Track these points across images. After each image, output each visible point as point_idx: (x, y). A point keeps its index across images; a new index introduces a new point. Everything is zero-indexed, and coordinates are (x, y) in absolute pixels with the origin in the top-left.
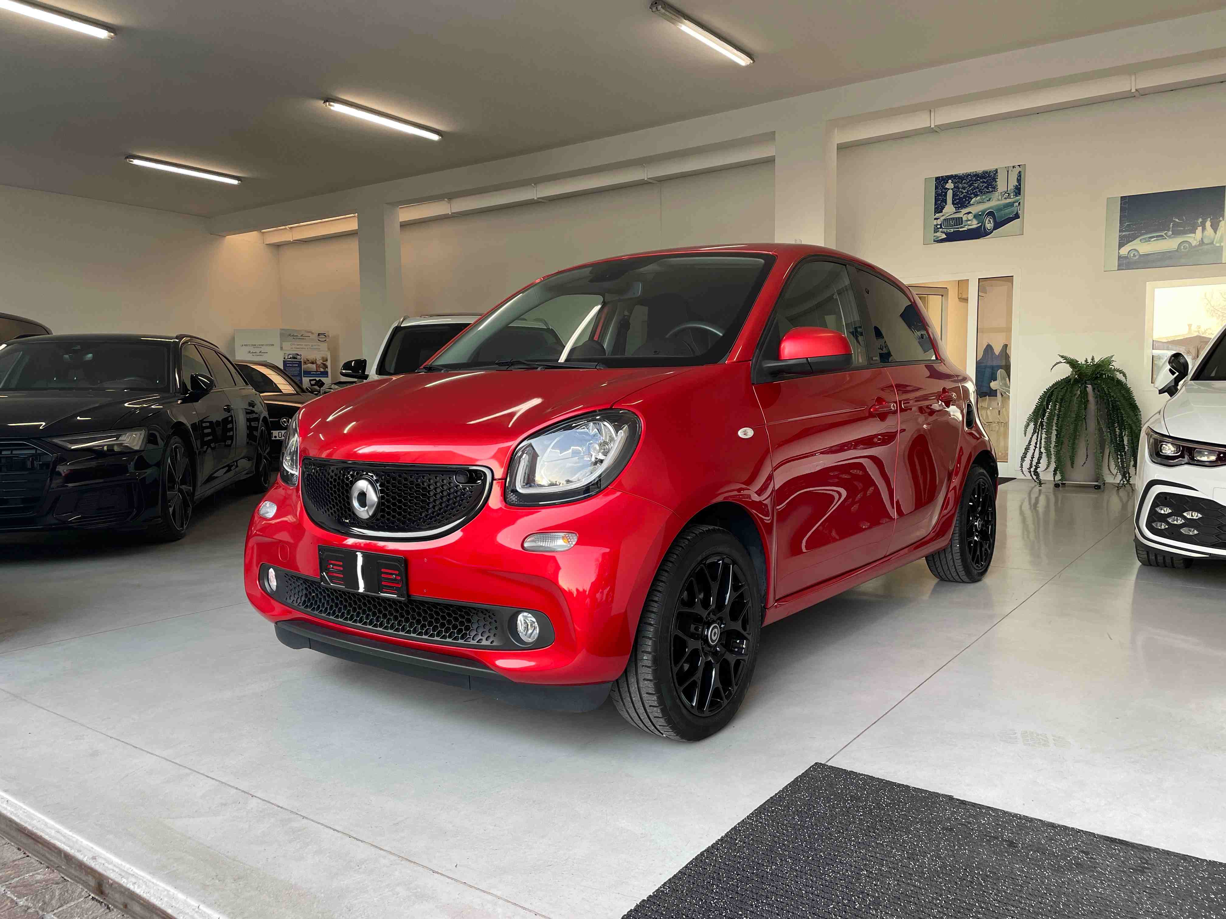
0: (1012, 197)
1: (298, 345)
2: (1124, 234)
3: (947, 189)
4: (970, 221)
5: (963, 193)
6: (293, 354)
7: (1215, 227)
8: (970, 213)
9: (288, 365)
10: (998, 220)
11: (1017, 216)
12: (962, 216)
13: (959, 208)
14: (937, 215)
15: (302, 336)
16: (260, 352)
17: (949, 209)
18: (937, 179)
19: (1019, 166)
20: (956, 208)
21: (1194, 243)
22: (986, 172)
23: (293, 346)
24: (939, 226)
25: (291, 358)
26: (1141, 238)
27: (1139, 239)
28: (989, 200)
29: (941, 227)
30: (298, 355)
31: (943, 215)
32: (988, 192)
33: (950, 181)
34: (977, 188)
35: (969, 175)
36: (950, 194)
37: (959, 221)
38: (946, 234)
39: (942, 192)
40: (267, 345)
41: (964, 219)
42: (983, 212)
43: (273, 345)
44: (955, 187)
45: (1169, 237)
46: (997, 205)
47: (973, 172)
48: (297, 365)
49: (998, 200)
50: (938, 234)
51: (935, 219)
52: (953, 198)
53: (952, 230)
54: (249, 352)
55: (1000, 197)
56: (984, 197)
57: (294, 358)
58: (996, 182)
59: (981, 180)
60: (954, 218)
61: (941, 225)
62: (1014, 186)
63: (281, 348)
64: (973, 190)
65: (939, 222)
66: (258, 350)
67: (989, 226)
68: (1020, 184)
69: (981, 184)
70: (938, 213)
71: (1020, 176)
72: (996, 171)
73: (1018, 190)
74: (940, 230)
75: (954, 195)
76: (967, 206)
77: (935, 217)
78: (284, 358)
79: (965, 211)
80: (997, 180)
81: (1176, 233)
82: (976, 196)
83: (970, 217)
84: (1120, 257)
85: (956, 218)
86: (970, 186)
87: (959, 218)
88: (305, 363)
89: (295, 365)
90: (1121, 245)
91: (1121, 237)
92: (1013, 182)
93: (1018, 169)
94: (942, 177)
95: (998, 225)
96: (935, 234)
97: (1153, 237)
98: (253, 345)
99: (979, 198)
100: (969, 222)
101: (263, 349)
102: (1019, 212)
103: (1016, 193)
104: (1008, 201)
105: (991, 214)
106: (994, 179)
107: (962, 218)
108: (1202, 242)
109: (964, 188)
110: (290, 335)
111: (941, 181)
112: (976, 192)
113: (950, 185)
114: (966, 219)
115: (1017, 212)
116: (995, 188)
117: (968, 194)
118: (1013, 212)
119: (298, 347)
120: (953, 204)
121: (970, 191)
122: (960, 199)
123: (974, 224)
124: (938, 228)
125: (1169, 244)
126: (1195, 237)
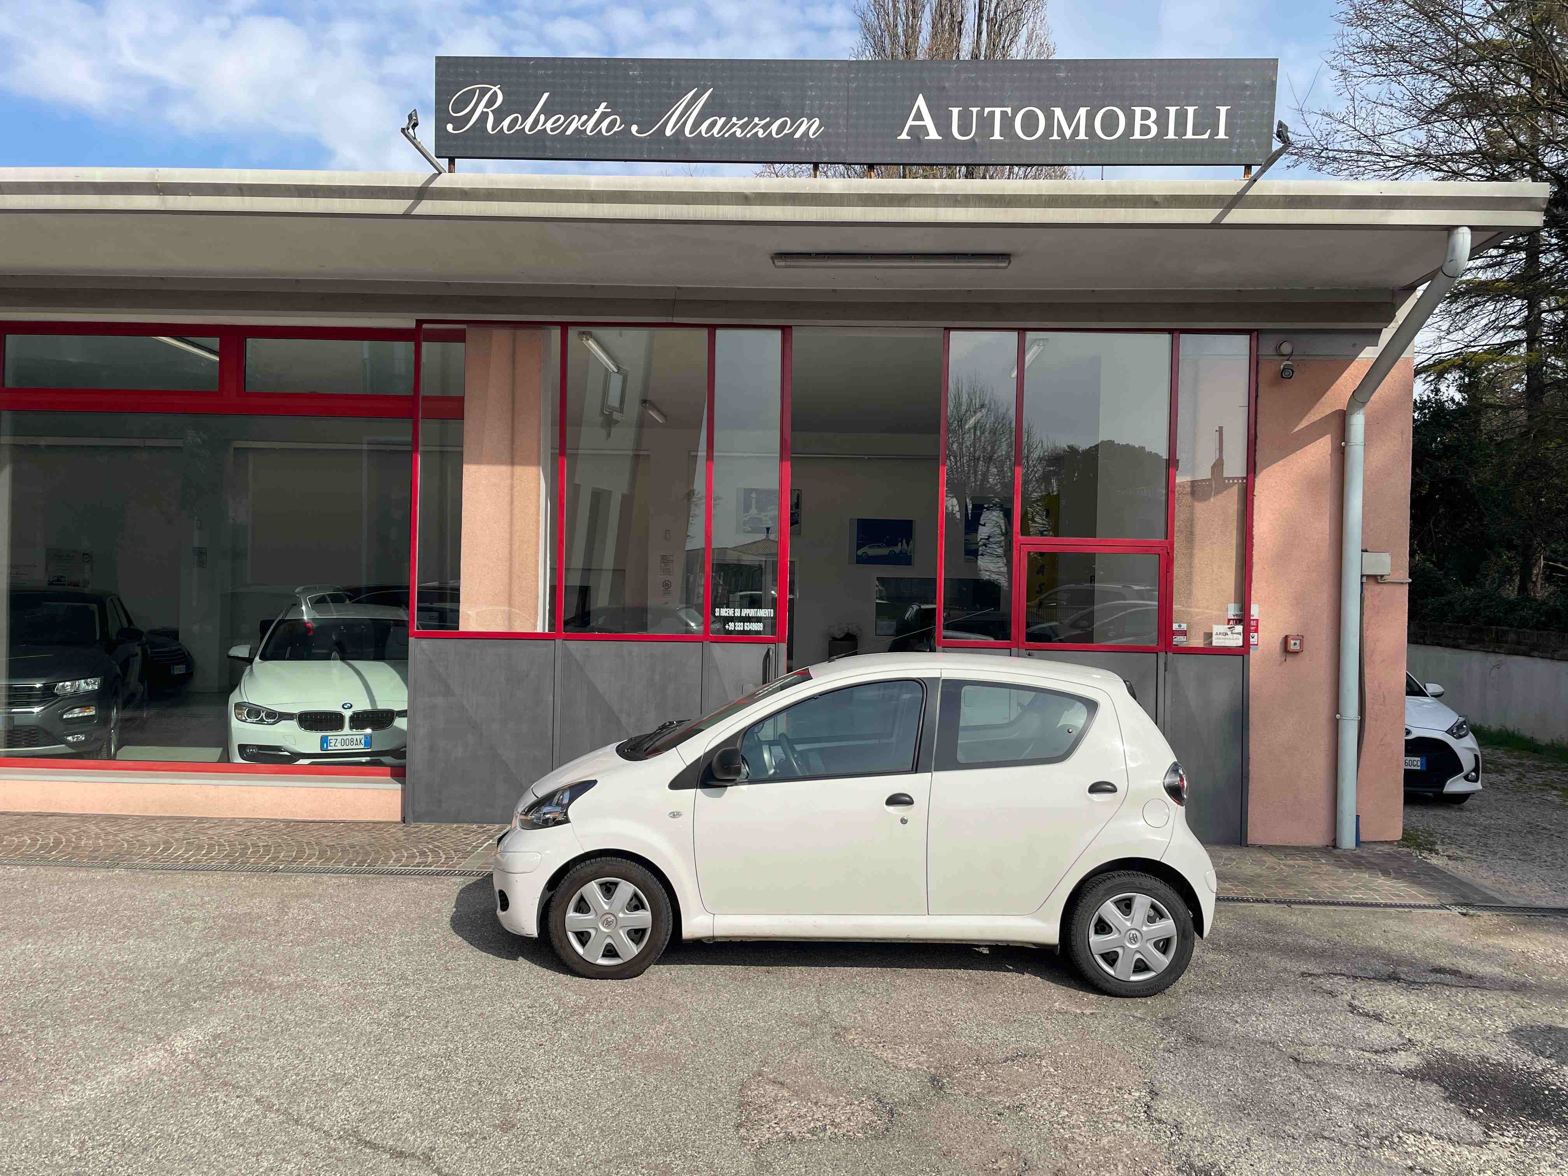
0: (793, 509)
2: (860, 541)
3: (751, 497)
4: (766, 521)
5: (762, 502)
7: (908, 544)
8: (766, 516)
11: (796, 522)
13: (759, 511)
14: (745, 514)
17: (753, 511)
18: (746, 489)
19: (798, 489)
20: (757, 511)
21: (897, 552)
24: (746, 522)
26: (869, 545)
27: (867, 546)
29: (748, 522)
31: (749, 515)
33: (753, 492)
34: (772, 500)
35: (767, 490)
36: (754, 501)
37: (759, 520)
38: (751, 528)
39: (749, 499)
44: (756, 497)
45: (884, 547)
47: (769, 489)
51: (743, 517)
53: (755, 526)
59: (774, 495)
60: (756, 518)
62: (794, 502)
64: (769, 501)
65: (746, 519)
68: (798, 502)
69: (774, 498)
71: (798, 496)
73: (797, 506)
74: (747, 525)
75: (756, 502)
76: (764, 511)
79: (763, 514)
81: (888, 545)
82: (771, 505)
83: (767, 518)
84: (857, 556)
85: (758, 518)
86: (767, 498)
90: (858, 548)
91: (858, 544)
93: (797, 492)
96: (743, 527)
97: (876, 546)
99: (773, 507)
102: (798, 520)
107: (761, 518)
108: (901, 552)
109: (763, 499)
111: (748, 492)
112: (771, 502)
113: (754, 495)
114: (764, 520)
117: (766, 503)
118: (793, 519)
120: (756, 508)
121: (767, 501)
122: (760, 505)
123: (769, 524)
125: (884, 551)
126: (897, 549)
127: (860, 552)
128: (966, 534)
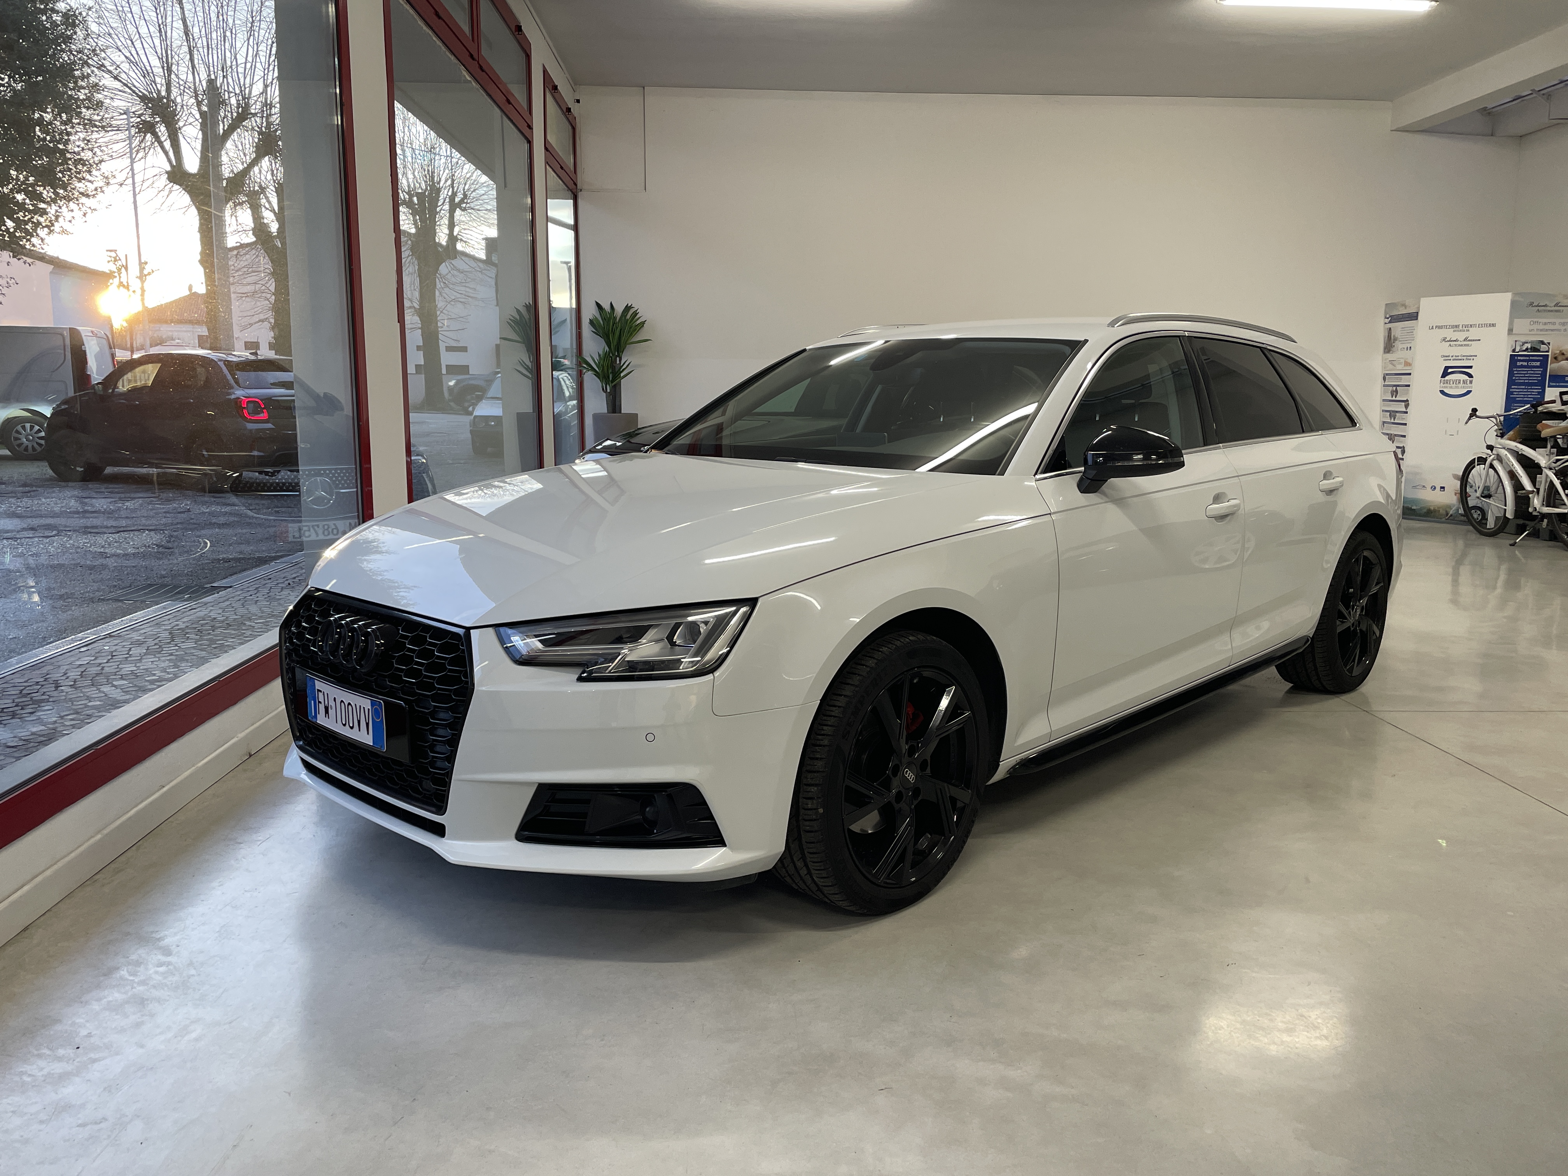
1: (1545, 324)
6: (1531, 342)
9: (1519, 364)
15: (1556, 305)
16: (1465, 340)
23: (1535, 327)
25: (1527, 350)
30: (1543, 343)
40: (1481, 326)
43: (1493, 325)
48: (1538, 364)
54: (1444, 340)
57: (1534, 349)
63: (1510, 331)
66: (1461, 336)
78: (1514, 351)
88: (1556, 358)
89: (1534, 364)
98: (1453, 327)
101: (1473, 333)
110: (1531, 304)
119: (1546, 327)
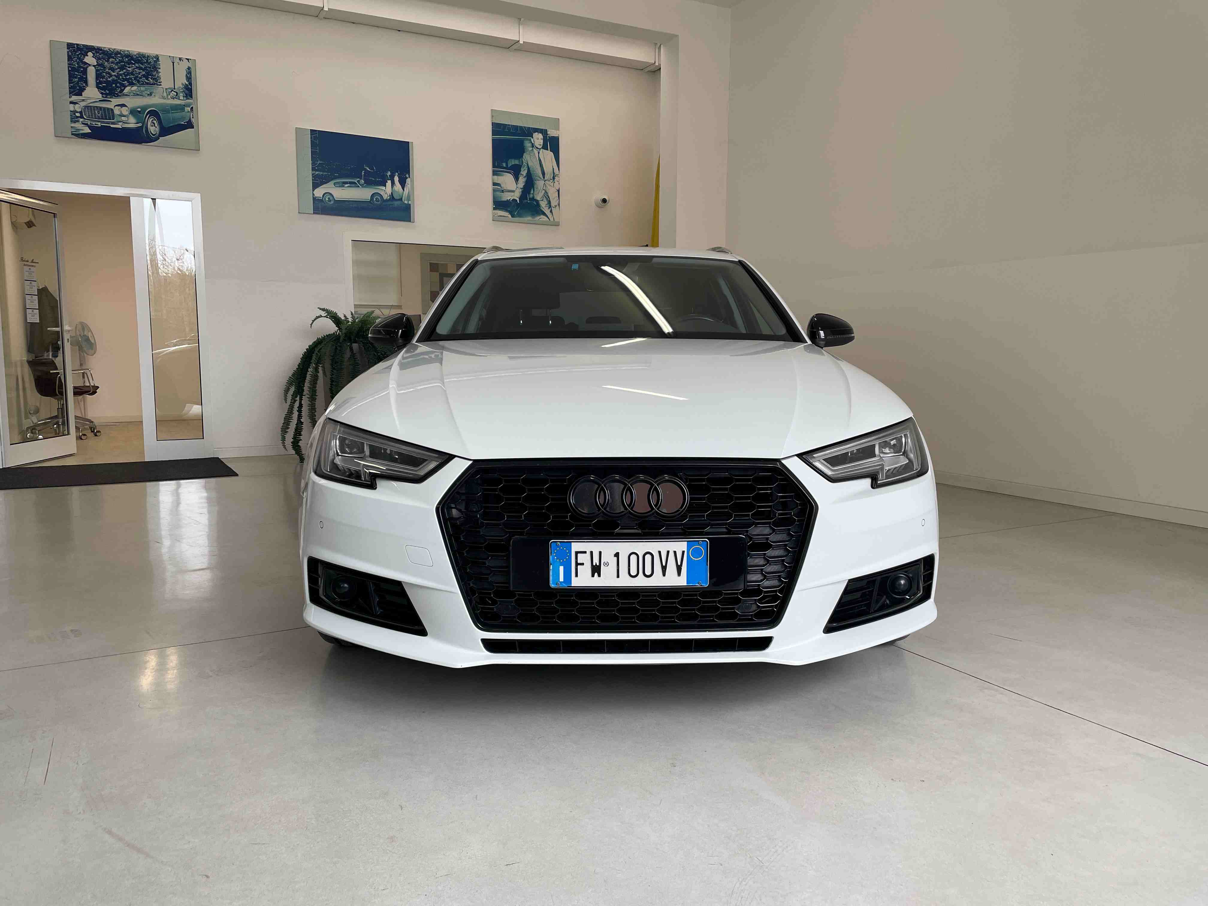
0: (182, 98)
2: (317, 173)
3: (86, 63)
4: (124, 116)
5: (111, 76)
7: (403, 183)
8: (123, 105)
10: (165, 124)
11: (190, 125)
12: (113, 108)
13: (106, 94)
14: (74, 98)
17: (92, 93)
18: (70, 46)
19: (188, 59)
20: (102, 93)
22: (144, 57)
24: (78, 115)
26: (335, 181)
27: (332, 183)
28: (150, 94)
29: (82, 117)
31: (83, 100)
32: (147, 83)
33: (90, 54)
34: (132, 74)
35: (118, 53)
36: (91, 72)
37: (109, 114)
38: (90, 127)
39: (80, 67)
41: (117, 111)
42: (144, 108)
44: (98, 65)
45: (362, 185)
46: (162, 104)
47: (124, 51)
49: (163, 98)
50: (78, 126)
51: (71, 103)
52: (97, 78)
53: (99, 124)
55: (165, 94)
56: (142, 88)
58: (158, 72)
59: (137, 65)
60: (101, 108)
61: (81, 113)
62: (182, 84)
64: (126, 76)
65: (78, 108)
67: (154, 129)
68: (190, 84)
69: (138, 71)
70: (76, 95)
71: (190, 73)
72: (157, 58)
73: (189, 91)
74: (81, 120)
75: (98, 76)
76: (118, 96)
77: (71, 99)
79: (115, 101)
80: (160, 71)
81: (369, 183)
82: (131, 84)
83: (125, 111)
84: (314, 199)
85: (104, 108)
86: (122, 68)
87: (108, 109)
91: (314, 177)
92: (181, 80)
93: (186, 64)
94: (77, 45)
95: (166, 131)
96: (73, 125)
97: (346, 183)
99: (135, 88)
100: (123, 118)
102: (193, 120)
103: (186, 94)
104: (177, 102)
105: (154, 113)
106: (156, 68)
107: (112, 110)
108: (392, 197)
109: (113, 70)
111: (76, 51)
112: (131, 78)
113: (90, 59)
114: (119, 113)
115: (190, 121)
116: (156, 81)
117: (119, 78)
118: (183, 118)
120: (98, 87)
121: (121, 75)
122: (107, 82)
123: (132, 123)
124: (77, 117)
125: (362, 194)
126: (386, 191)
127: (319, 192)
128: (495, 173)
